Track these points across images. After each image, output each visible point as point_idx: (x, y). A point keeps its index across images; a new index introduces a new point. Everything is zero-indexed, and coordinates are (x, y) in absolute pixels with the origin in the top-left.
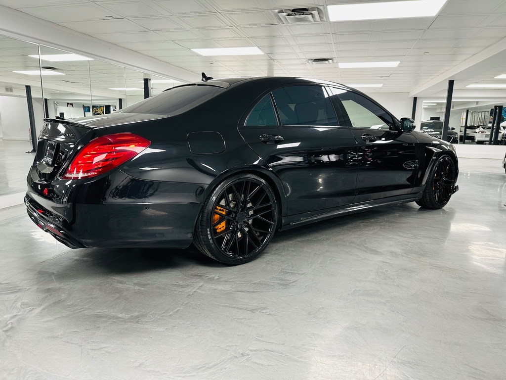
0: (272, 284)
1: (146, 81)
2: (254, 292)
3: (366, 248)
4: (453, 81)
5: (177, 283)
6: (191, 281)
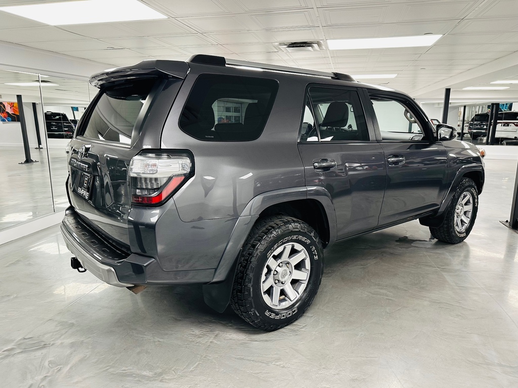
2: (266, 341)
4: (450, 89)
5: (193, 332)
6: (206, 330)
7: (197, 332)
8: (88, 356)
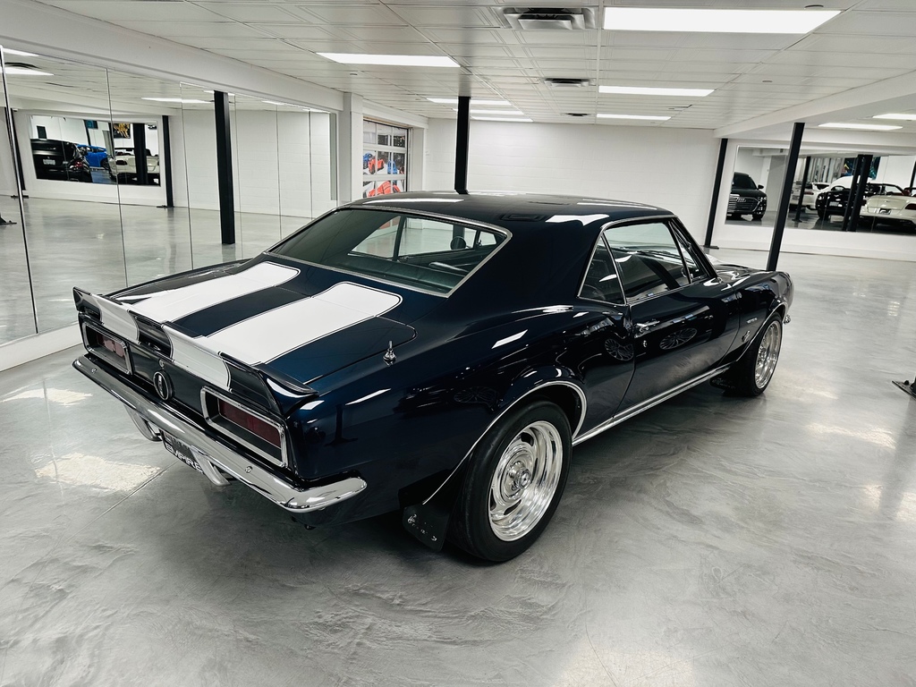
0: (510, 618)
1: (220, 95)
2: (475, 643)
3: (669, 504)
4: (803, 124)
5: (320, 617)
6: (347, 613)
7: (327, 617)
8: (90, 677)
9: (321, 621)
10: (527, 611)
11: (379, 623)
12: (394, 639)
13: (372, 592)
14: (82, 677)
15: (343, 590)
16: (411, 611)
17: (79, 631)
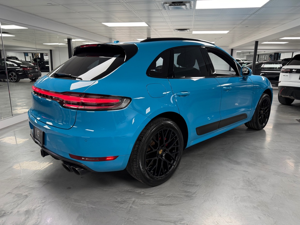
0: (181, 196)
1: (69, 40)
2: (170, 205)
3: (229, 159)
4: (258, 41)
5: (116, 199)
6: (125, 197)
7: (119, 199)
8: (38, 222)
9: (117, 200)
10: (187, 194)
11: (137, 200)
12: (143, 205)
13: (133, 190)
14: (36, 222)
15: (123, 190)
16: (147, 196)
17: (33, 208)
